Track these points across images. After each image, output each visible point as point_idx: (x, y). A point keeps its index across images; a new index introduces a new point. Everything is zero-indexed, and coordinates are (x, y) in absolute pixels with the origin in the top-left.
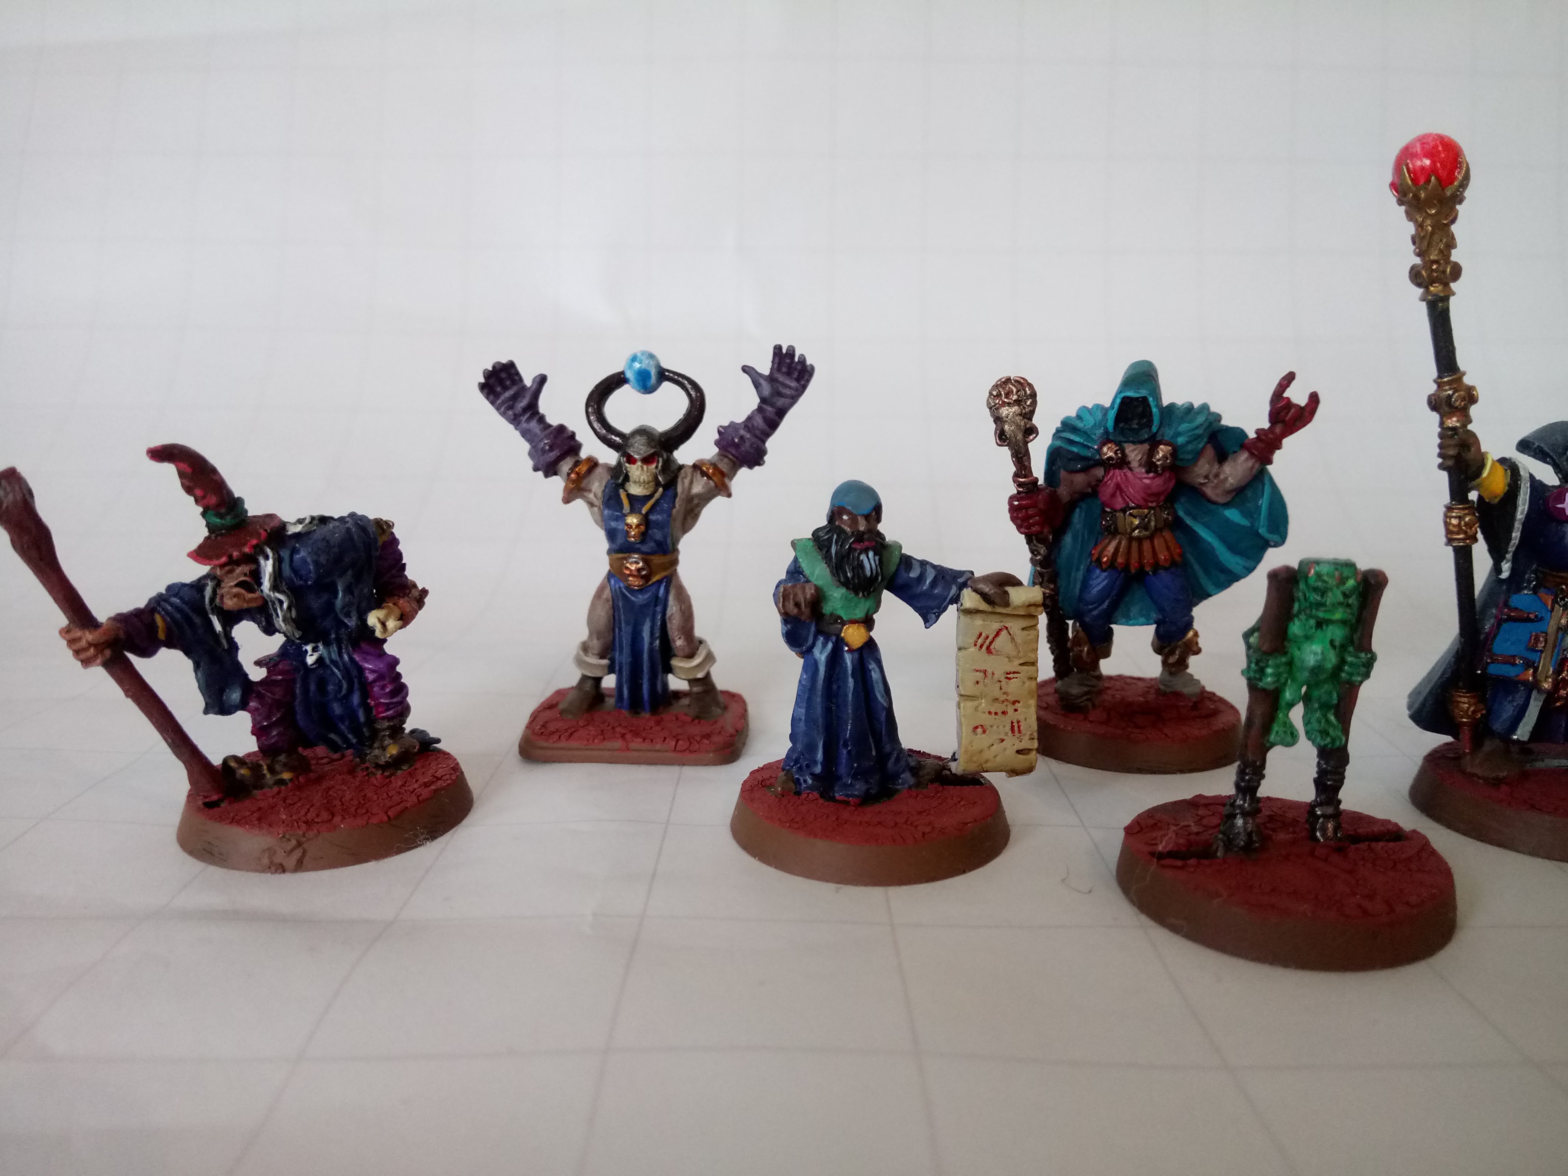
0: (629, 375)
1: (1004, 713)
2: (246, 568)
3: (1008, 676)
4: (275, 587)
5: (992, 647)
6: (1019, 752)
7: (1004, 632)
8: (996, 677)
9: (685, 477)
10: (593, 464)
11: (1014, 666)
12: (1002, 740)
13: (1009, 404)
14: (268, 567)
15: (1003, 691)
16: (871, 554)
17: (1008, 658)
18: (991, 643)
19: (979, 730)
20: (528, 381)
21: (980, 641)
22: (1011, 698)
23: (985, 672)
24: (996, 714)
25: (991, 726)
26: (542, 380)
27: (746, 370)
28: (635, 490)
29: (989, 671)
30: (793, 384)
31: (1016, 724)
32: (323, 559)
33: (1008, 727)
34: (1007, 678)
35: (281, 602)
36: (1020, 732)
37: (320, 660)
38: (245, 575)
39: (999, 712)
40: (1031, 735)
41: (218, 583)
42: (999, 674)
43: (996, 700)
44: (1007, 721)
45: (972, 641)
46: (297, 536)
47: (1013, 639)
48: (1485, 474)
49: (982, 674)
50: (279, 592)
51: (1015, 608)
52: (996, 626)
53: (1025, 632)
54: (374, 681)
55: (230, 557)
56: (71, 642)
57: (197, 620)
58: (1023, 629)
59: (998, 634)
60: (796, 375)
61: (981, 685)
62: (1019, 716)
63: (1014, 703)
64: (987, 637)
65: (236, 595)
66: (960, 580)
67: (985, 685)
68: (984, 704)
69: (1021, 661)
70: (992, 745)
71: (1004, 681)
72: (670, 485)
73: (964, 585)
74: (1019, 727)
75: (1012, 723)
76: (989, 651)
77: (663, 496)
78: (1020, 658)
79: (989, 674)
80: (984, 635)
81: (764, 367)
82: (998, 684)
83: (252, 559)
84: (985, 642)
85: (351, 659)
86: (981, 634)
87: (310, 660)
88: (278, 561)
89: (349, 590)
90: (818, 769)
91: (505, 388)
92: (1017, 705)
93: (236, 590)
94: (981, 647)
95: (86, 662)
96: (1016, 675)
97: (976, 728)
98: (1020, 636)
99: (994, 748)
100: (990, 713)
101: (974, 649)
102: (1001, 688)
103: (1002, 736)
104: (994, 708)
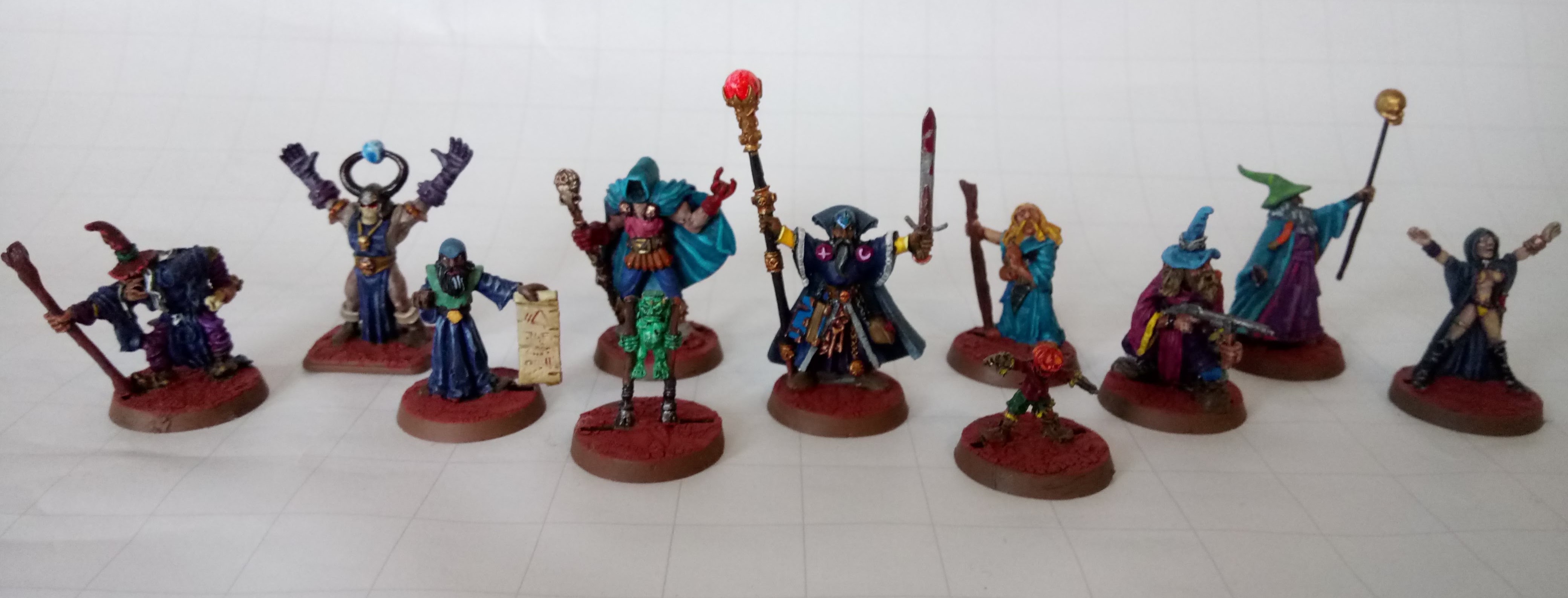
0: (364, 154)
1: (541, 354)
2: (138, 280)
4: (154, 288)
5: (535, 320)
6: (551, 374)
7: (540, 314)
8: (537, 336)
9: (397, 212)
10: (345, 203)
11: (546, 330)
12: (541, 368)
13: (562, 184)
14: (149, 279)
15: (541, 343)
16: (458, 277)
18: (534, 318)
19: (529, 363)
20: (309, 154)
21: (528, 317)
22: (545, 346)
23: (531, 333)
24: (537, 354)
25: (535, 361)
26: (315, 155)
27: (434, 151)
28: (366, 222)
29: (534, 333)
30: (460, 160)
31: (548, 361)
32: (178, 274)
33: (544, 361)
34: (543, 336)
35: (157, 296)
36: (550, 363)
37: (181, 323)
38: (138, 283)
39: (539, 353)
40: (556, 365)
41: (124, 287)
42: (539, 333)
43: (537, 347)
44: (543, 359)
45: (523, 318)
46: (165, 262)
47: (544, 317)
48: (779, 235)
49: (528, 335)
50: (156, 291)
51: (543, 302)
52: (535, 310)
53: (551, 314)
54: (211, 333)
55: (129, 276)
56: (50, 322)
57: (114, 305)
58: (551, 311)
59: (537, 313)
60: (462, 157)
61: (529, 340)
62: (550, 355)
63: (547, 349)
64: (531, 316)
65: (134, 294)
66: (513, 288)
67: (531, 339)
68: (531, 350)
69: (551, 328)
70: (535, 370)
71: (541, 338)
72: (387, 217)
73: (515, 290)
74: (550, 361)
75: (545, 359)
76: (533, 322)
77: (382, 225)
78: (548, 326)
79: (533, 335)
80: (529, 315)
82: (538, 340)
83: (140, 275)
84: (530, 318)
85: (198, 323)
86: (527, 315)
87: (176, 322)
88: (155, 276)
89: (194, 287)
90: (440, 383)
91: (295, 158)
92: (548, 350)
93: (133, 291)
94: (529, 320)
95: (58, 331)
96: (547, 335)
97: (527, 360)
98: (549, 315)
99: (536, 372)
100: (534, 354)
101: (525, 322)
102: (540, 341)
103: (541, 366)
104: (537, 351)
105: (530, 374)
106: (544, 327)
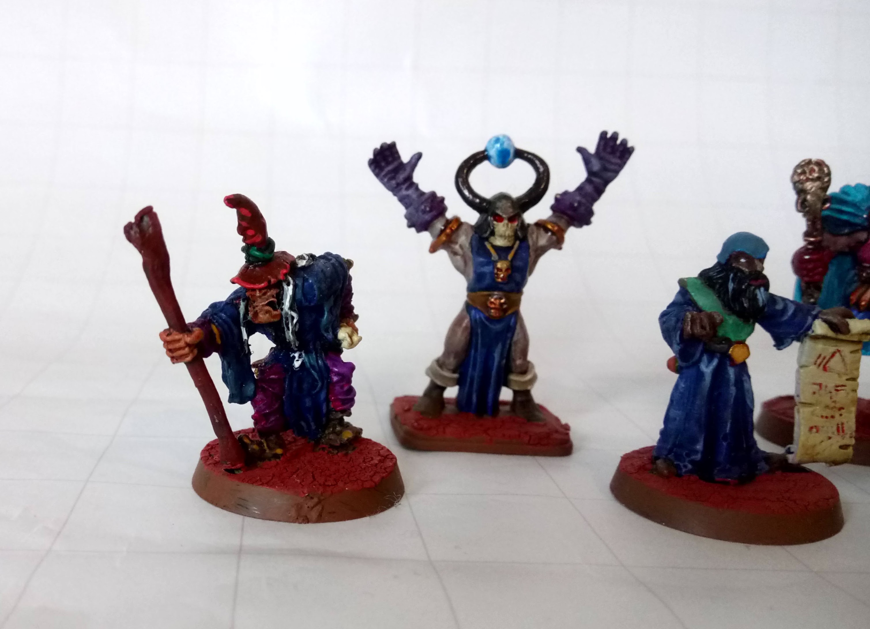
0: (492, 153)
1: (833, 417)
2: (273, 292)
3: (839, 388)
4: (291, 307)
5: (827, 366)
6: (841, 447)
7: (838, 355)
8: (828, 389)
9: (533, 233)
10: (457, 222)
11: (843, 380)
12: (830, 438)
13: (813, 180)
14: (289, 290)
15: (832, 400)
16: (762, 289)
17: (839, 374)
18: (827, 362)
19: (814, 430)
20: (405, 157)
21: (819, 361)
22: (838, 405)
23: (820, 385)
24: (827, 417)
25: (823, 427)
26: (418, 156)
27: (581, 150)
28: (499, 242)
29: (824, 384)
30: (616, 161)
31: (840, 426)
32: (324, 286)
33: (835, 428)
34: (837, 390)
35: (293, 318)
36: (843, 431)
37: (302, 365)
38: (273, 297)
39: (829, 415)
40: (851, 434)
41: (249, 301)
42: (831, 386)
43: (827, 407)
44: (834, 423)
45: (813, 360)
47: (843, 360)
49: (817, 387)
50: (294, 311)
51: (852, 335)
52: (832, 349)
53: (853, 355)
54: (338, 382)
55: (269, 281)
56: (167, 343)
57: (236, 331)
58: (852, 352)
59: (833, 355)
60: (618, 154)
61: (816, 395)
62: (843, 419)
63: (841, 409)
64: (824, 358)
65: (267, 312)
66: (814, 313)
67: (820, 395)
68: (818, 409)
69: (848, 377)
70: (822, 441)
71: (834, 392)
72: (523, 240)
73: (816, 316)
74: (843, 428)
75: (838, 424)
76: (825, 369)
77: (520, 247)
78: (847, 374)
79: (823, 388)
80: (822, 356)
81: (592, 149)
82: (829, 395)
83: (279, 286)
84: (822, 361)
85: (325, 365)
86: (820, 356)
87: (297, 364)
88: (295, 287)
89: (330, 312)
90: (698, 457)
91: (388, 164)
92: (842, 411)
93: (268, 308)
94: (819, 365)
95: (175, 359)
96: (843, 388)
97: (811, 428)
98: (849, 357)
99: (823, 444)
100: (822, 417)
101: (813, 368)
102: (831, 398)
103: (830, 435)
104: (828, 413)
105: (814, 446)
106: (839, 375)
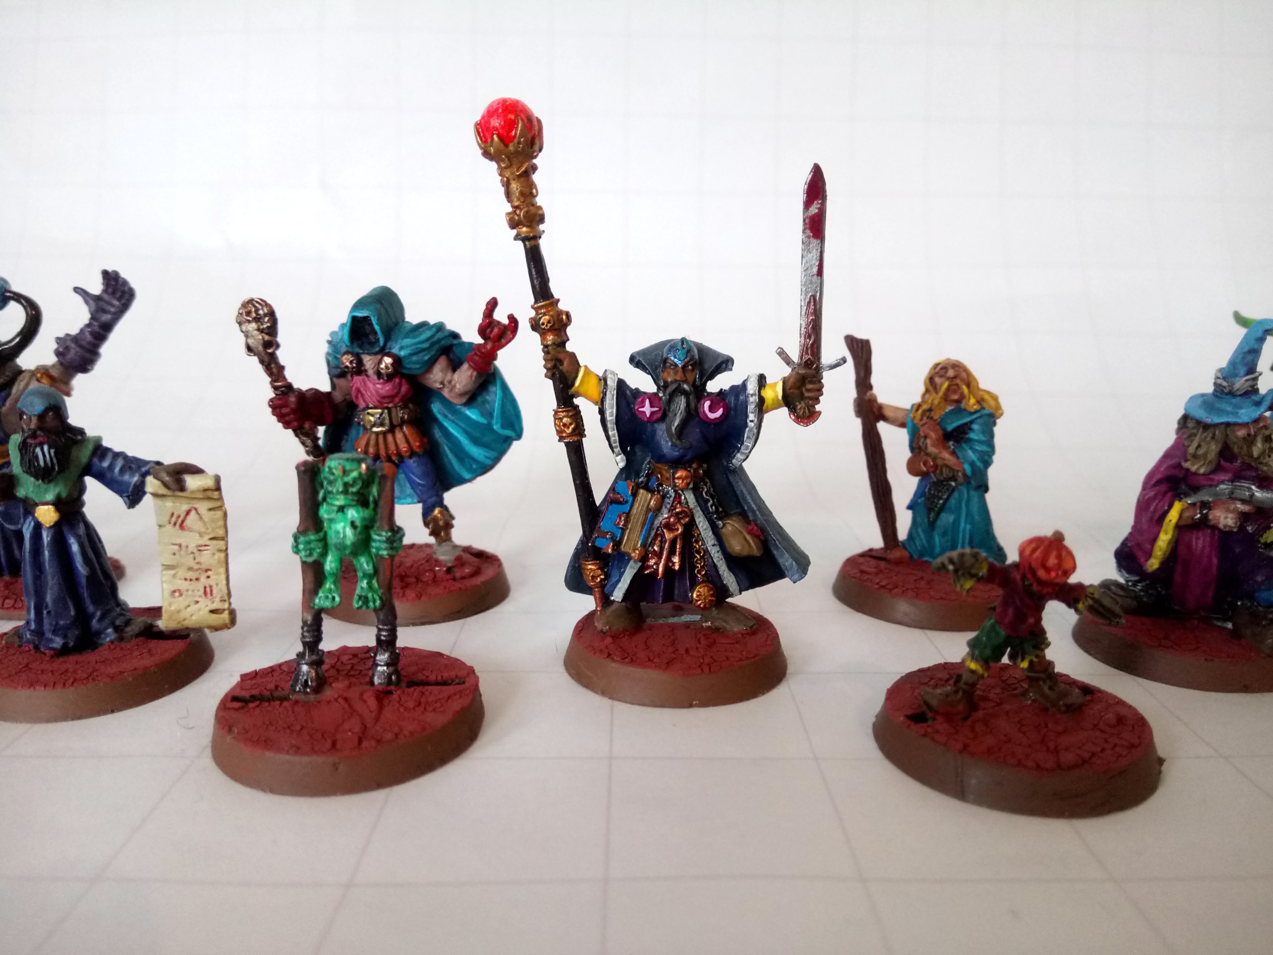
1: (197, 579)
3: (200, 548)
5: (184, 524)
6: (212, 612)
7: (193, 513)
8: (190, 550)
11: (205, 540)
12: (197, 602)
13: (249, 322)
15: (196, 561)
16: (46, 448)
17: (200, 533)
18: (183, 521)
19: (177, 594)
21: (173, 520)
22: (204, 567)
23: (180, 545)
24: (191, 580)
25: (187, 591)
27: (77, 290)
29: (184, 544)
30: (116, 303)
31: (208, 590)
33: (203, 591)
34: (200, 550)
36: (211, 594)
39: (194, 578)
40: (222, 597)
42: (192, 547)
43: (190, 569)
44: (200, 586)
45: (167, 518)
47: (201, 518)
48: (577, 383)
49: (177, 547)
51: (192, 492)
52: (185, 507)
53: (212, 513)
58: (210, 510)
59: (188, 513)
60: (118, 294)
61: (177, 556)
62: (212, 582)
63: (207, 570)
64: (179, 517)
66: (144, 469)
67: (180, 555)
68: (182, 573)
69: (210, 536)
70: (189, 606)
71: (197, 553)
73: (147, 473)
74: (211, 591)
75: (205, 588)
76: (182, 526)
78: (208, 534)
79: (184, 548)
80: (176, 515)
82: (192, 556)
84: (177, 520)
86: (173, 514)
92: (209, 573)
94: (175, 524)
96: (207, 548)
97: (174, 592)
98: (207, 515)
99: (189, 609)
100: (186, 579)
101: (169, 527)
102: (195, 559)
103: (197, 599)
104: (190, 575)
105: (179, 611)
106: (201, 535)
